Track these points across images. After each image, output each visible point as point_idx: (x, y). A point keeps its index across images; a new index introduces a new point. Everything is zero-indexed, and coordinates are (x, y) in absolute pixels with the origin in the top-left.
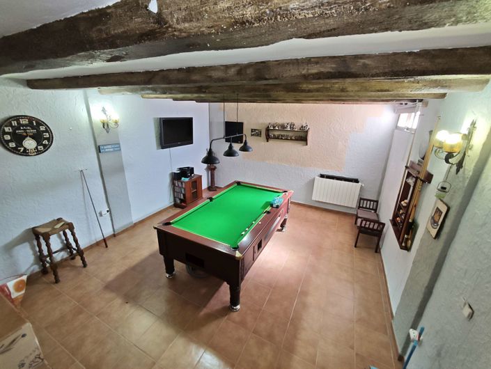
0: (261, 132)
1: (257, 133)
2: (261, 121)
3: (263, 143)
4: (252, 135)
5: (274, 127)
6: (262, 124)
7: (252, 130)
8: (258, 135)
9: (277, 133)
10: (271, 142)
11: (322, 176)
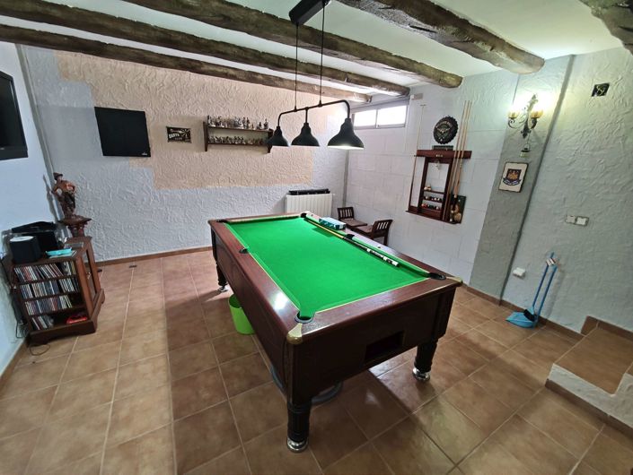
0: (189, 134)
1: (179, 135)
2: (186, 112)
3: (197, 154)
4: (169, 140)
5: (217, 124)
6: (189, 118)
7: (169, 130)
8: (184, 140)
9: (222, 135)
10: (212, 151)
11: (293, 193)
